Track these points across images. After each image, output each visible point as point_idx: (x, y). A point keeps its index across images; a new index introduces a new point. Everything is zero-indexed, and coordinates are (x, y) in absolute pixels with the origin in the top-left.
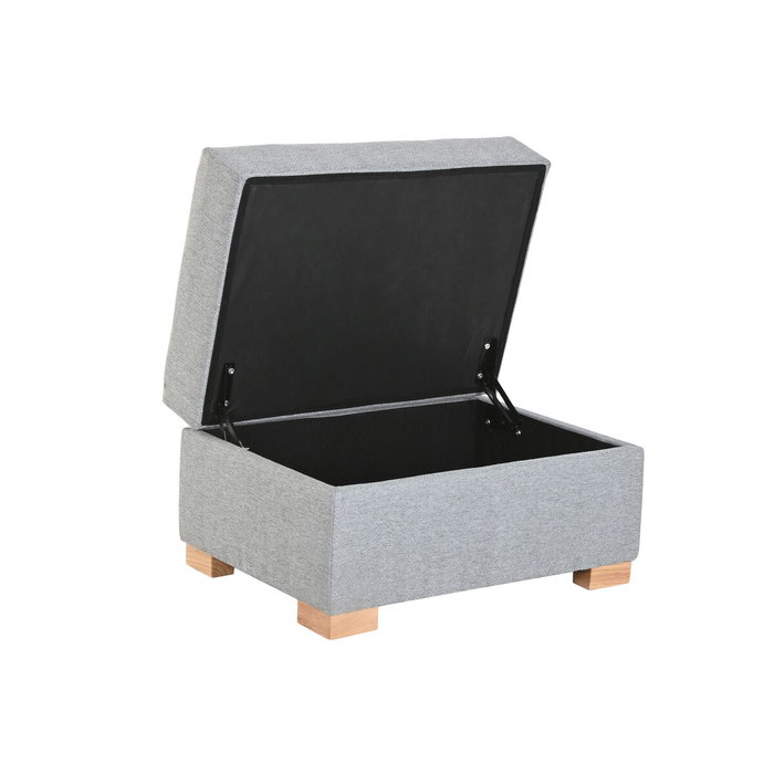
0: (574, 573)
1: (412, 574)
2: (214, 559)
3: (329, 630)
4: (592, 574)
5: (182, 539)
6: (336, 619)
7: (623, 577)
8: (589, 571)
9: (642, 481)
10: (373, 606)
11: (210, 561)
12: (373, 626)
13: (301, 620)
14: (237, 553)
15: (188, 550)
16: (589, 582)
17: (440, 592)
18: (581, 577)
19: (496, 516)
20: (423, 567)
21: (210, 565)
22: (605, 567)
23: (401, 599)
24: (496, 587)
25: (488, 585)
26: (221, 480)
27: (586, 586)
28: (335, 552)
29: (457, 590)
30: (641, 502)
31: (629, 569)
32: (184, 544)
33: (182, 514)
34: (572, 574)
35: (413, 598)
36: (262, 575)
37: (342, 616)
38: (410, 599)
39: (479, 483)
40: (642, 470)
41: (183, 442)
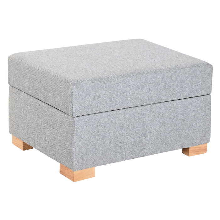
0: (182, 149)
1: (110, 152)
2: (24, 142)
3: (74, 178)
4: (190, 149)
5: (10, 133)
6: (76, 173)
7: (204, 150)
8: (188, 148)
9: (211, 109)
10: (93, 167)
11: (22, 143)
12: (93, 175)
13: (61, 172)
14: (33, 141)
15: (13, 138)
16: (188, 153)
17: (123, 160)
18: (185, 151)
19: (147, 126)
20: (115, 149)
21: (22, 145)
22: (196, 146)
23: (105, 163)
24: (147, 156)
25: (144, 156)
26: (26, 109)
27: (188, 155)
28: (75, 144)
29: (130, 159)
30: (210, 118)
31: (207, 147)
32: (11, 135)
33: (10, 122)
34: (181, 150)
35: (110, 163)
36: (44, 151)
37: (79, 171)
38: (109, 163)
39: (139, 112)
40: (210, 104)
41: (10, 91)
